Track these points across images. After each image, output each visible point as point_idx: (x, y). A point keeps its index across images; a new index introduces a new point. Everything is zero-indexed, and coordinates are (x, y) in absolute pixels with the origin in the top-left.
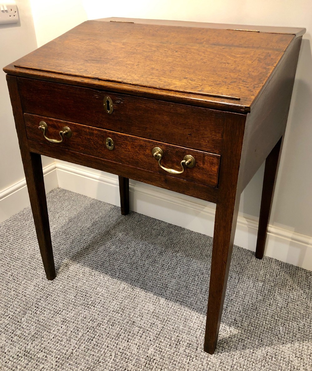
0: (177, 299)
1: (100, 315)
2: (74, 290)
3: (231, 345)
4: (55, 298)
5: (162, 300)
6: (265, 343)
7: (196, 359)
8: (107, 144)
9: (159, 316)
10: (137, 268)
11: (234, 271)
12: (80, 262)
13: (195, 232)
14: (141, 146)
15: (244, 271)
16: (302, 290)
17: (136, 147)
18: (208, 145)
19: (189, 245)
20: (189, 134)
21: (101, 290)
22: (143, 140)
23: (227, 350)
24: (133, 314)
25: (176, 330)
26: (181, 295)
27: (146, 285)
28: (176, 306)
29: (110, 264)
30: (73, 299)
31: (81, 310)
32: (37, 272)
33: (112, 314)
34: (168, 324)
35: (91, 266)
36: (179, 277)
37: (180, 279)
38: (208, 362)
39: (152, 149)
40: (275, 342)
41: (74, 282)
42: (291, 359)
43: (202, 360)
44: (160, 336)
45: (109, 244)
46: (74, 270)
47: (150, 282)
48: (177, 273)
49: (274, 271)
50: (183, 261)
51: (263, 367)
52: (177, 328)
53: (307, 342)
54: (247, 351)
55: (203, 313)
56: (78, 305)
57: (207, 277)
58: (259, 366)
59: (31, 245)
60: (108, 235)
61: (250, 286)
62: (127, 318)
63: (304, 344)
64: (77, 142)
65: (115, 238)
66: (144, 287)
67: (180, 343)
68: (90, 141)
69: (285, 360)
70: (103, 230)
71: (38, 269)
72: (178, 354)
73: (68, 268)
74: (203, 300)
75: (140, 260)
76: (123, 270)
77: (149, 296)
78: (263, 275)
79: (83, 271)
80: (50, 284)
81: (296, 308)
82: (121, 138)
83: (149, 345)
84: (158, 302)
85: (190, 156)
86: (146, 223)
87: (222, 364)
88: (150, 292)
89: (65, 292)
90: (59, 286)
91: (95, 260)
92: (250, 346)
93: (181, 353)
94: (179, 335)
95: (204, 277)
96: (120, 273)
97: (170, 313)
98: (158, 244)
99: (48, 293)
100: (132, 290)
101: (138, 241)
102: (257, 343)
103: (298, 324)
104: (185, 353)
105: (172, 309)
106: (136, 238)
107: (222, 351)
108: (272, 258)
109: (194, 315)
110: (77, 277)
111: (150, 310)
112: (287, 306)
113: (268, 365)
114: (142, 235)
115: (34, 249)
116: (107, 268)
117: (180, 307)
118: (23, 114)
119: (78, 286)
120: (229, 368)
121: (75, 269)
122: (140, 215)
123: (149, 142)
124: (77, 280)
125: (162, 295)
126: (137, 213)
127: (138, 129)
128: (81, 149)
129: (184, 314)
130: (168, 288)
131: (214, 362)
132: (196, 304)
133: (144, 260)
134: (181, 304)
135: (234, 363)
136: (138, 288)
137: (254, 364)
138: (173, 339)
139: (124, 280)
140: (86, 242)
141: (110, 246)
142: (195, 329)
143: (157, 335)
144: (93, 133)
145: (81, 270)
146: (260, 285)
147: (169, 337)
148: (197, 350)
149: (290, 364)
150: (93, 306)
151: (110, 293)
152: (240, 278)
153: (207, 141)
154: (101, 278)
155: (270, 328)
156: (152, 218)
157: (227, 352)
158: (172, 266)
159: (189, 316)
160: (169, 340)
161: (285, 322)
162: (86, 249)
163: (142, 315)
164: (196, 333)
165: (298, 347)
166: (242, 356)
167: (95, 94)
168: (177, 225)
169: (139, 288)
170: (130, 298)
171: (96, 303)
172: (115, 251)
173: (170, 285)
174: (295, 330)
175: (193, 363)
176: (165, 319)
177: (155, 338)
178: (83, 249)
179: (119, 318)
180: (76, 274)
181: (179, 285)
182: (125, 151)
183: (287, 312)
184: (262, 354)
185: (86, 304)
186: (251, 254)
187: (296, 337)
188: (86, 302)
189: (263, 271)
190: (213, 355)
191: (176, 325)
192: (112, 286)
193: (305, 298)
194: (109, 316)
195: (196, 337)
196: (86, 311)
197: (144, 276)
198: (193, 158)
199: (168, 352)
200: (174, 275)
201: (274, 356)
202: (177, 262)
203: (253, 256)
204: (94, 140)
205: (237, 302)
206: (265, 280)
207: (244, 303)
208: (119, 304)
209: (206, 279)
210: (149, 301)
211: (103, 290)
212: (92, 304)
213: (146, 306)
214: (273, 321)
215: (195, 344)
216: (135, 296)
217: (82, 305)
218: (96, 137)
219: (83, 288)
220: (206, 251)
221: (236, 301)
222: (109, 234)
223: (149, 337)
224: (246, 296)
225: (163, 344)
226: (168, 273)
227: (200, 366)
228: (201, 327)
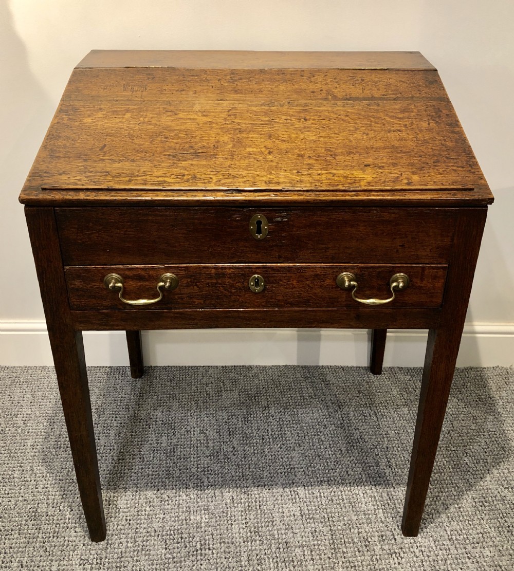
0: (319, 479)
1: (229, 558)
2: (156, 538)
3: (430, 511)
4: (133, 567)
5: (301, 491)
6: (464, 488)
7: (404, 553)
8: (253, 285)
9: (315, 516)
10: (228, 459)
11: (362, 406)
12: (127, 486)
13: (269, 366)
14: (317, 275)
15: (373, 400)
16: (454, 397)
17: (306, 278)
18: (429, 255)
19: (276, 391)
20: (400, 246)
21: (199, 517)
22: (321, 267)
23: (429, 520)
24: (276, 531)
25: (350, 525)
26: (320, 472)
27: (261, 478)
28: (326, 491)
29: (180, 470)
30: (165, 555)
31: (194, 565)
32: (66, 538)
33: (246, 548)
34: (333, 522)
35: (152, 487)
36: (298, 445)
37: (302, 448)
38: (420, 548)
39: (336, 276)
40: (473, 481)
41: (145, 526)
42: (503, 494)
43: (412, 550)
44: (337, 545)
45: (152, 437)
46: (128, 506)
47: (263, 471)
48: (290, 440)
49: (406, 385)
50: (286, 418)
51: (482, 521)
52: (349, 522)
53: (503, 463)
54: (452, 509)
55: (366, 484)
56: (182, 559)
57: (334, 428)
58: (478, 522)
59: (12, 495)
60: (140, 422)
61: (395, 419)
62: (273, 541)
63: (502, 467)
64: (189, 293)
65: (154, 423)
66: (260, 483)
67: (369, 542)
68: (216, 287)
69: (497, 498)
70: (125, 417)
71: (63, 532)
72: (378, 557)
73: (114, 506)
74: (354, 465)
75: (222, 443)
76: (208, 471)
77: (278, 494)
78: (398, 395)
79: (145, 500)
80: (107, 548)
81: (463, 425)
82: (279, 271)
83: (333, 565)
84: (297, 496)
85: (402, 274)
86: (186, 378)
87: (437, 543)
88: (274, 486)
89: (143, 550)
90: (125, 545)
91: (150, 473)
92: (452, 501)
93: (380, 555)
94: (360, 530)
95: (330, 431)
96: (208, 478)
97: (324, 504)
98: (231, 407)
99: (114, 565)
100: (246, 496)
101: (195, 414)
102: (455, 493)
103: (479, 446)
104: (385, 551)
105: (323, 497)
106: (188, 410)
107: (425, 524)
108: (393, 367)
109: (357, 492)
110: (143, 513)
111: (295, 513)
112: (453, 427)
113: (485, 514)
114: (196, 402)
115: (25, 500)
116: (181, 478)
117: (331, 490)
118: (64, 269)
119: (156, 529)
120: (448, 542)
121: (129, 502)
122: (165, 368)
123: (331, 267)
124: (145, 519)
125: (295, 484)
126: (158, 367)
127: (310, 253)
128: (196, 303)
129: (344, 497)
130: (294, 469)
131: (426, 544)
132: (348, 475)
133: (228, 440)
134: (329, 485)
135: (449, 533)
136: (253, 488)
137: (470, 522)
138: (356, 540)
139: (222, 486)
140: (110, 450)
141: (156, 440)
142: (373, 511)
143: (332, 546)
144: (224, 274)
145: (140, 501)
146: (405, 412)
147: (350, 540)
148: (395, 539)
149: (506, 502)
150: (207, 550)
151: (217, 515)
152: (375, 412)
153: (428, 250)
154: (184, 497)
155: (455, 465)
156: (189, 367)
157: (432, 523)
158: (277, 433)
159: (353, 497)
160: (352, 544)
161: (465, 450)
162: (121, 461)
163: (290, 527)
164: (379, 516)
165: (498, 474)
166: (450, 519)
167: (234, 215)
168: (236, 365)
169: (255, 487)
170: (254, 508)
171: (207, 542)
172: (172, 444)
173: (295, 463)
174: (481, 454)
175: (404, 560)
176: (324, 516)
177: (333, 551)
178: (116, 463)
179: (261, 547)
180: (136, 509)
181: (307, 458)
182: (286, 288)
183: (458, 435)
184: (471, 505)
185: (193, 552)
186: (364, 371)
187: (488, 463)
188: (191, 548)
189: (395, 390)
190: (419, 535)
191: (345, 518)
192: (211, 504)
193: (464, 406)
194: (244, 552)
195: (383, 523)
196: (202, 562)
197: (247, 466)
198: (406, 276)
199: (364, 563)
200: (289, 446)
201: (483, 500)
202: (278, 423)
203: (368, 373)
204: (224, 284)
205: (395, 448)
206: (406, 402)
207: (404, 445)
208: (244, 526)
209: (335, 432)
210: (283, 501)
211: (203, 516)
212: (203, 546)
213: (286, 511)
214: (452, 455)
215: (388, 533)
216: (258, 502)
217: (189, 556)
218: (230, 278)
219: (168, 528)
220: (306, 389)
221: (393, 447)
222: (139, 420)
223: (325, 554)
224: (400, 435)
225: (349, 555)
226: (279, 445)
227: (415, 559)
228: (378, 505)
